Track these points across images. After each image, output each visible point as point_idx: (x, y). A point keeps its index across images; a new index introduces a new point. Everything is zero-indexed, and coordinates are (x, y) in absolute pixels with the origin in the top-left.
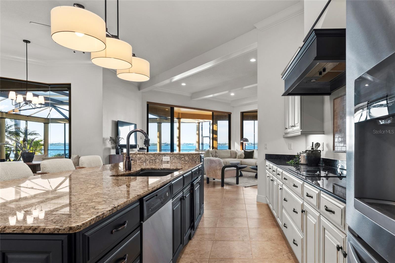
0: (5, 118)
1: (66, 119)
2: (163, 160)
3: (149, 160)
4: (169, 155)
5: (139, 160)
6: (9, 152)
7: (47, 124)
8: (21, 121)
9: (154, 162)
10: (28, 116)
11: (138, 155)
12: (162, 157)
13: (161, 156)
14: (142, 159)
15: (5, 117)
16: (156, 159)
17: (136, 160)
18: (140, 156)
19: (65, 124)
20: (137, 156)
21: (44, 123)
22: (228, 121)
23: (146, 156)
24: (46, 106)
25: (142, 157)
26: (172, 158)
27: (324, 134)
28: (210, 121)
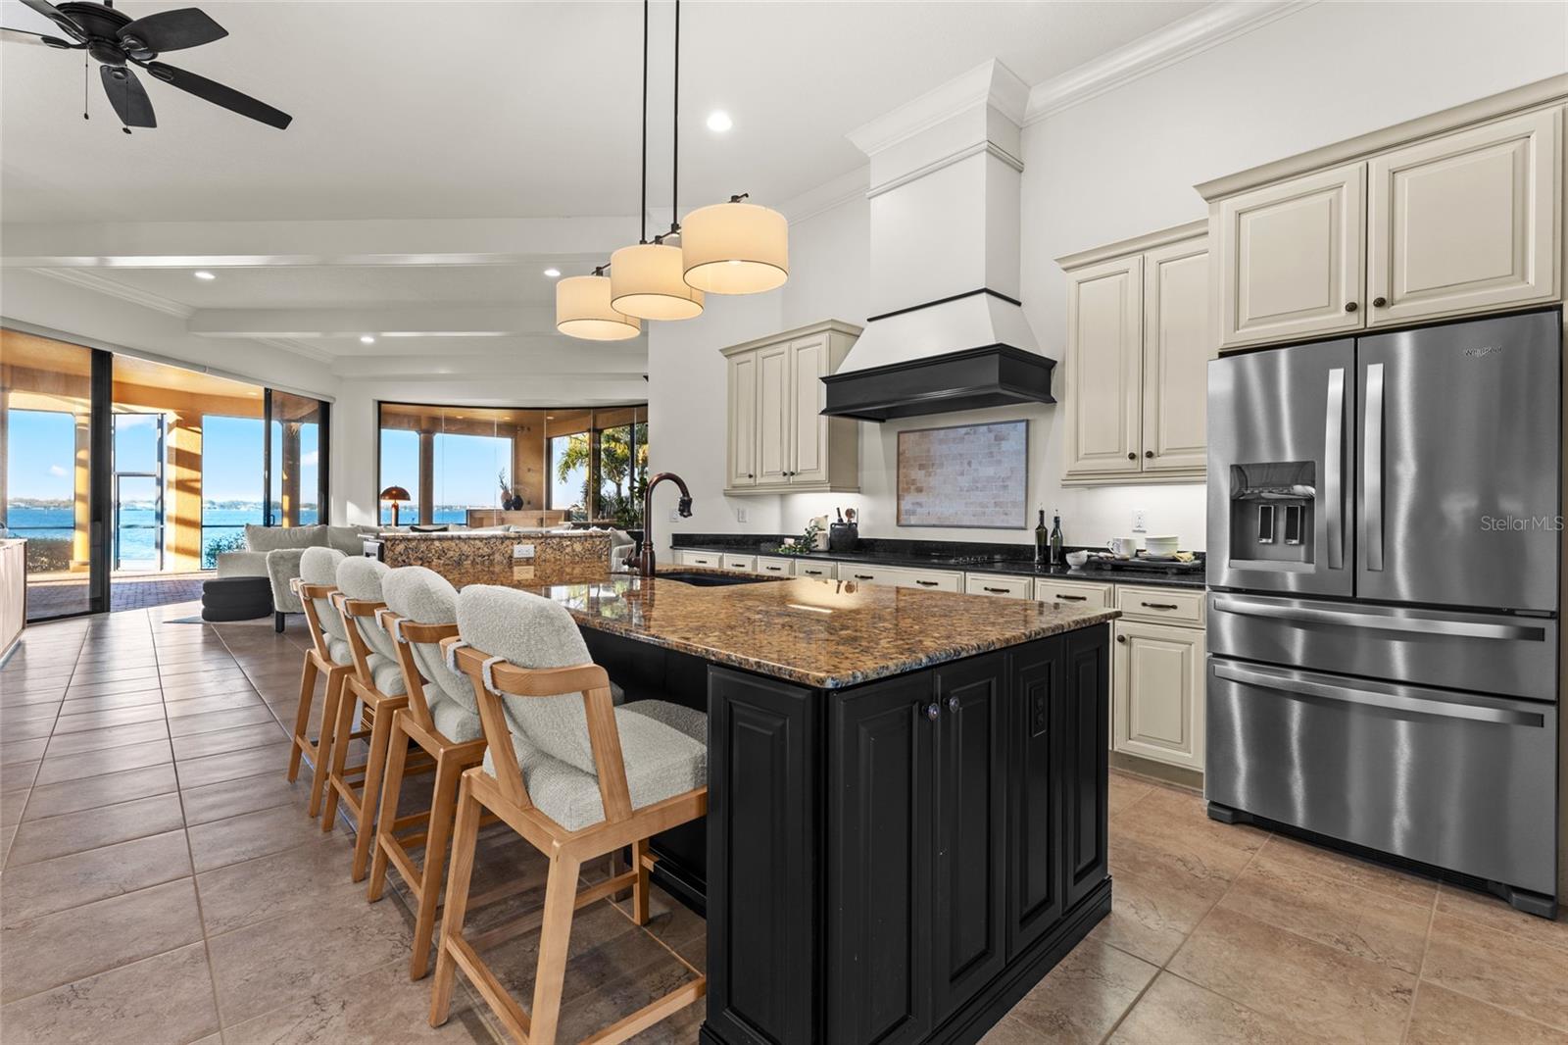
2: (516, 555)
3: (471, 558)
4: (533, 540)
5: (439, 558)
9: (486, 563)
11: (437, 543)
12: (510, 547)
13: (507, 542)
14: (451, 553)
16: (493, 553)
17: (430, 558)
18: (444, 545)
20: (432, 547)
22: (317, 426)
23: (463, 544)
25: (448, 550)
26: (539, 548)
27: (859, 492)
28: (162, 414)
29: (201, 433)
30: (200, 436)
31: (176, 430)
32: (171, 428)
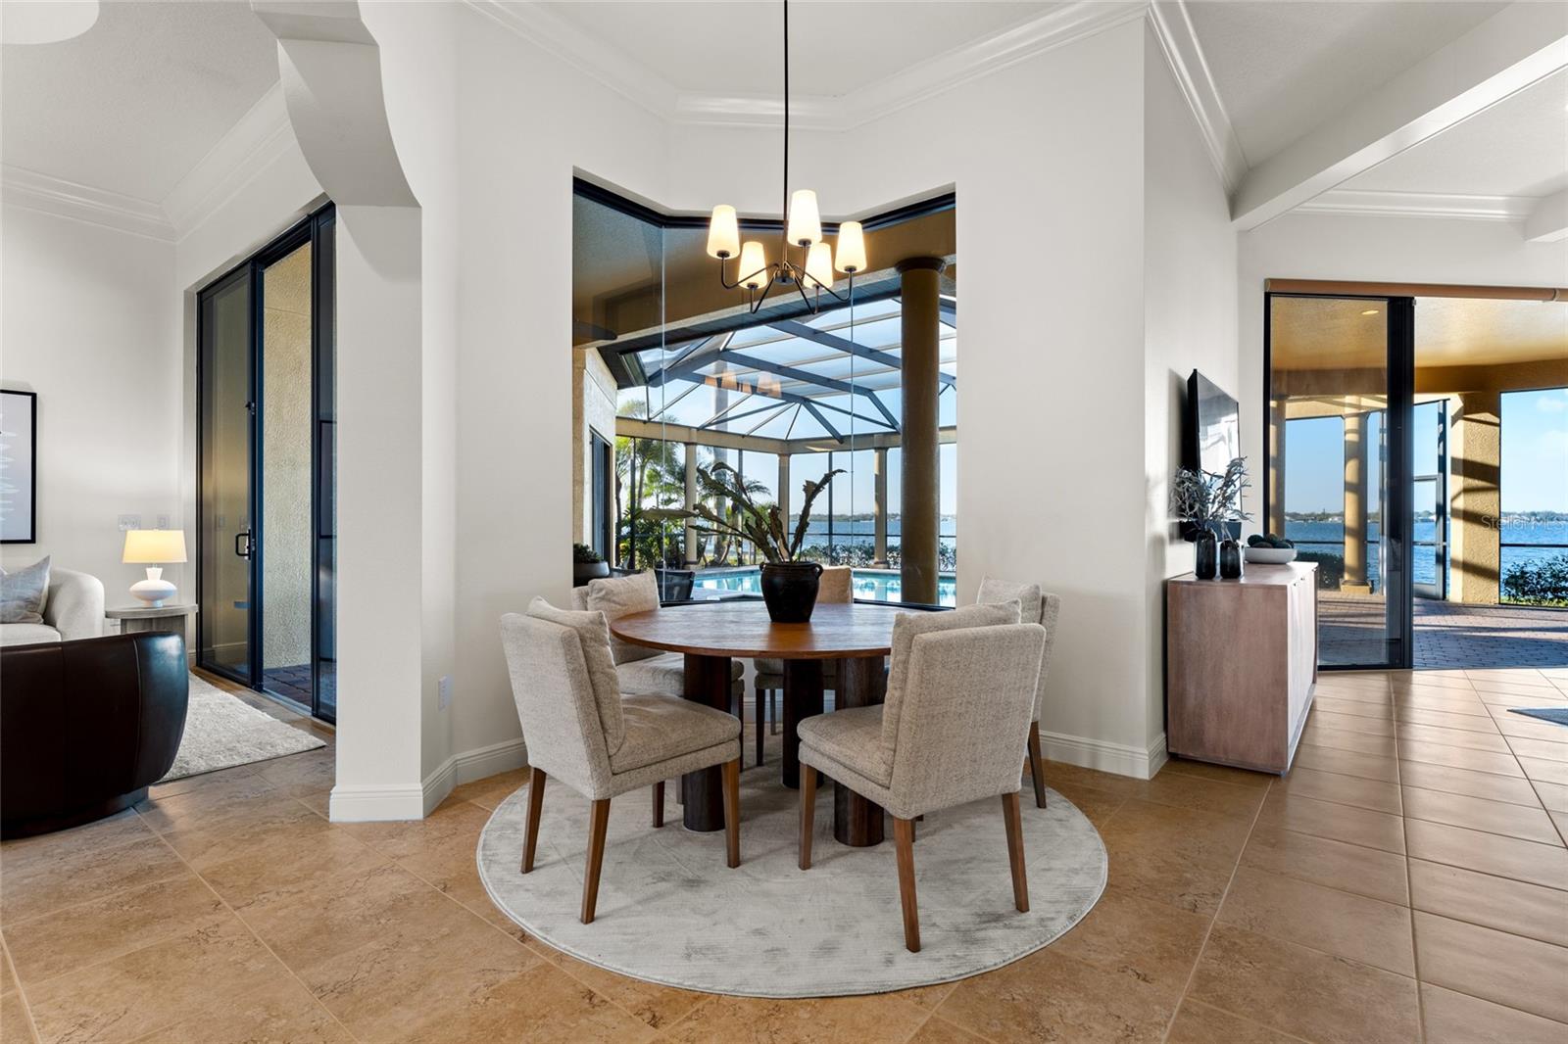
0: (696, 444)
1: (834, 438)
6: (703, 540)
7: (786, 458)
8: (728, 450)
10: (743, 436)
15: (695, 441)
19: (831, 453)
21: (780, 455)
24: (788, 402)
28: (1445, 401)
29: (1499, 425)
30: (1497, 428)
31: (1461, 423)
32: (1454, 420)
